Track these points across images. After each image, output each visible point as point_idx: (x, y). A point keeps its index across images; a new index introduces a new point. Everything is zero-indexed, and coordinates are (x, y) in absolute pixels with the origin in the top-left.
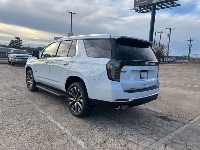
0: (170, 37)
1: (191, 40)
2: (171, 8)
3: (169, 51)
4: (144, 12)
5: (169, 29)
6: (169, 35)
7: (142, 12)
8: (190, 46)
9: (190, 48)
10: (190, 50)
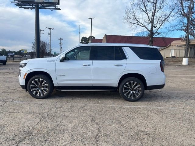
0: (50, 36)
1: (61, 39)
2: (52, 10)
3: (51, 48)
4: (25, 8)
5: (49, 28)
6: (50, 34)
7: (23, 7)
8: (61, 44)
9: (61, 46)
10: (61, 48)
